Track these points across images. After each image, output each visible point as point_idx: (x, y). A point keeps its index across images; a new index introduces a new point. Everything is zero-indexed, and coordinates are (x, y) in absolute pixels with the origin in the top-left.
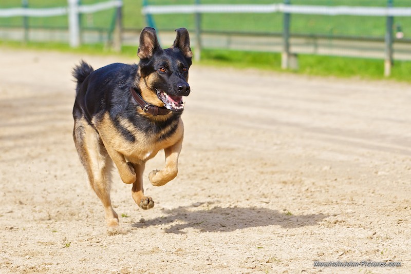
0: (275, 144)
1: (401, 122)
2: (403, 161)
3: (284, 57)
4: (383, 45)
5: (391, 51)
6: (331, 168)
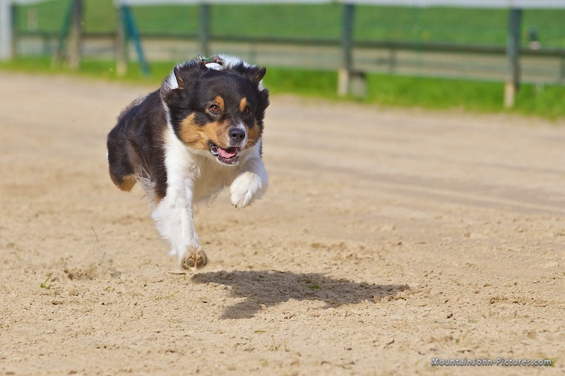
1: (521, 169)
3: (343, 77)
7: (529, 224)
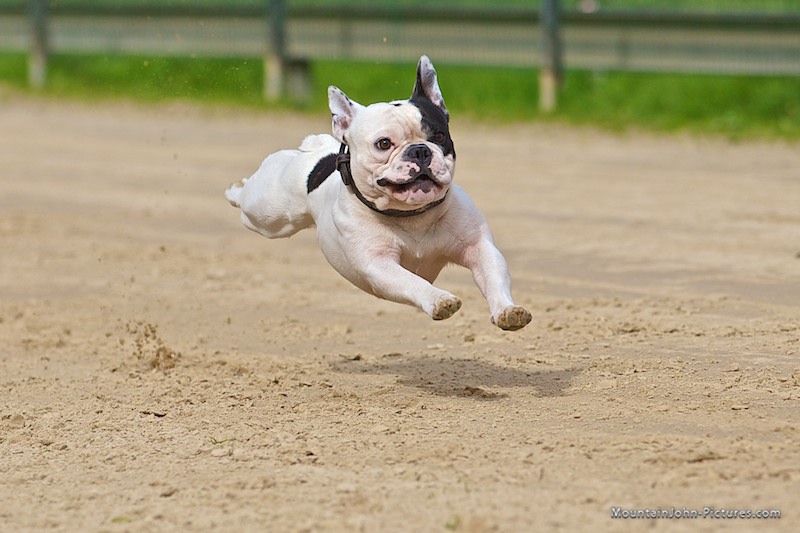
0: (211, 278)
1: (563, 219)
2: (548, 310)
3: (272, 71)
4: (535, 34)
5: (557, 49)
6: (349, 331)
7: (571, 314)
